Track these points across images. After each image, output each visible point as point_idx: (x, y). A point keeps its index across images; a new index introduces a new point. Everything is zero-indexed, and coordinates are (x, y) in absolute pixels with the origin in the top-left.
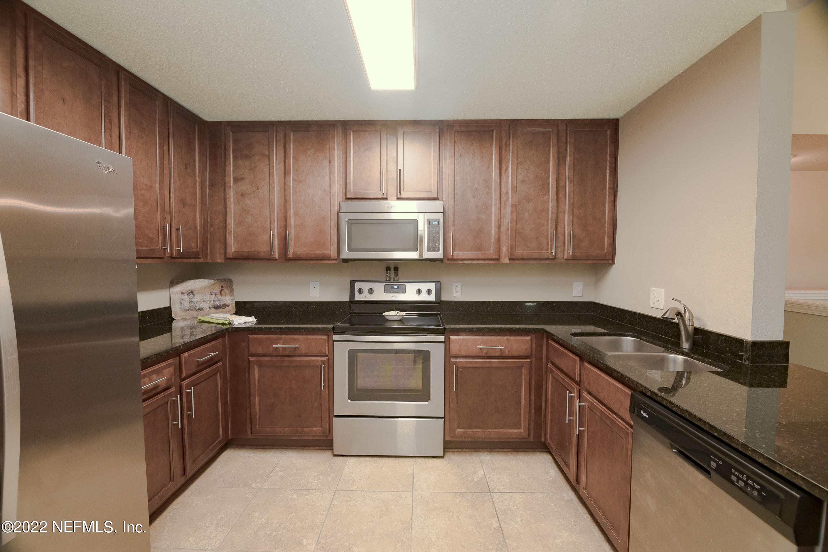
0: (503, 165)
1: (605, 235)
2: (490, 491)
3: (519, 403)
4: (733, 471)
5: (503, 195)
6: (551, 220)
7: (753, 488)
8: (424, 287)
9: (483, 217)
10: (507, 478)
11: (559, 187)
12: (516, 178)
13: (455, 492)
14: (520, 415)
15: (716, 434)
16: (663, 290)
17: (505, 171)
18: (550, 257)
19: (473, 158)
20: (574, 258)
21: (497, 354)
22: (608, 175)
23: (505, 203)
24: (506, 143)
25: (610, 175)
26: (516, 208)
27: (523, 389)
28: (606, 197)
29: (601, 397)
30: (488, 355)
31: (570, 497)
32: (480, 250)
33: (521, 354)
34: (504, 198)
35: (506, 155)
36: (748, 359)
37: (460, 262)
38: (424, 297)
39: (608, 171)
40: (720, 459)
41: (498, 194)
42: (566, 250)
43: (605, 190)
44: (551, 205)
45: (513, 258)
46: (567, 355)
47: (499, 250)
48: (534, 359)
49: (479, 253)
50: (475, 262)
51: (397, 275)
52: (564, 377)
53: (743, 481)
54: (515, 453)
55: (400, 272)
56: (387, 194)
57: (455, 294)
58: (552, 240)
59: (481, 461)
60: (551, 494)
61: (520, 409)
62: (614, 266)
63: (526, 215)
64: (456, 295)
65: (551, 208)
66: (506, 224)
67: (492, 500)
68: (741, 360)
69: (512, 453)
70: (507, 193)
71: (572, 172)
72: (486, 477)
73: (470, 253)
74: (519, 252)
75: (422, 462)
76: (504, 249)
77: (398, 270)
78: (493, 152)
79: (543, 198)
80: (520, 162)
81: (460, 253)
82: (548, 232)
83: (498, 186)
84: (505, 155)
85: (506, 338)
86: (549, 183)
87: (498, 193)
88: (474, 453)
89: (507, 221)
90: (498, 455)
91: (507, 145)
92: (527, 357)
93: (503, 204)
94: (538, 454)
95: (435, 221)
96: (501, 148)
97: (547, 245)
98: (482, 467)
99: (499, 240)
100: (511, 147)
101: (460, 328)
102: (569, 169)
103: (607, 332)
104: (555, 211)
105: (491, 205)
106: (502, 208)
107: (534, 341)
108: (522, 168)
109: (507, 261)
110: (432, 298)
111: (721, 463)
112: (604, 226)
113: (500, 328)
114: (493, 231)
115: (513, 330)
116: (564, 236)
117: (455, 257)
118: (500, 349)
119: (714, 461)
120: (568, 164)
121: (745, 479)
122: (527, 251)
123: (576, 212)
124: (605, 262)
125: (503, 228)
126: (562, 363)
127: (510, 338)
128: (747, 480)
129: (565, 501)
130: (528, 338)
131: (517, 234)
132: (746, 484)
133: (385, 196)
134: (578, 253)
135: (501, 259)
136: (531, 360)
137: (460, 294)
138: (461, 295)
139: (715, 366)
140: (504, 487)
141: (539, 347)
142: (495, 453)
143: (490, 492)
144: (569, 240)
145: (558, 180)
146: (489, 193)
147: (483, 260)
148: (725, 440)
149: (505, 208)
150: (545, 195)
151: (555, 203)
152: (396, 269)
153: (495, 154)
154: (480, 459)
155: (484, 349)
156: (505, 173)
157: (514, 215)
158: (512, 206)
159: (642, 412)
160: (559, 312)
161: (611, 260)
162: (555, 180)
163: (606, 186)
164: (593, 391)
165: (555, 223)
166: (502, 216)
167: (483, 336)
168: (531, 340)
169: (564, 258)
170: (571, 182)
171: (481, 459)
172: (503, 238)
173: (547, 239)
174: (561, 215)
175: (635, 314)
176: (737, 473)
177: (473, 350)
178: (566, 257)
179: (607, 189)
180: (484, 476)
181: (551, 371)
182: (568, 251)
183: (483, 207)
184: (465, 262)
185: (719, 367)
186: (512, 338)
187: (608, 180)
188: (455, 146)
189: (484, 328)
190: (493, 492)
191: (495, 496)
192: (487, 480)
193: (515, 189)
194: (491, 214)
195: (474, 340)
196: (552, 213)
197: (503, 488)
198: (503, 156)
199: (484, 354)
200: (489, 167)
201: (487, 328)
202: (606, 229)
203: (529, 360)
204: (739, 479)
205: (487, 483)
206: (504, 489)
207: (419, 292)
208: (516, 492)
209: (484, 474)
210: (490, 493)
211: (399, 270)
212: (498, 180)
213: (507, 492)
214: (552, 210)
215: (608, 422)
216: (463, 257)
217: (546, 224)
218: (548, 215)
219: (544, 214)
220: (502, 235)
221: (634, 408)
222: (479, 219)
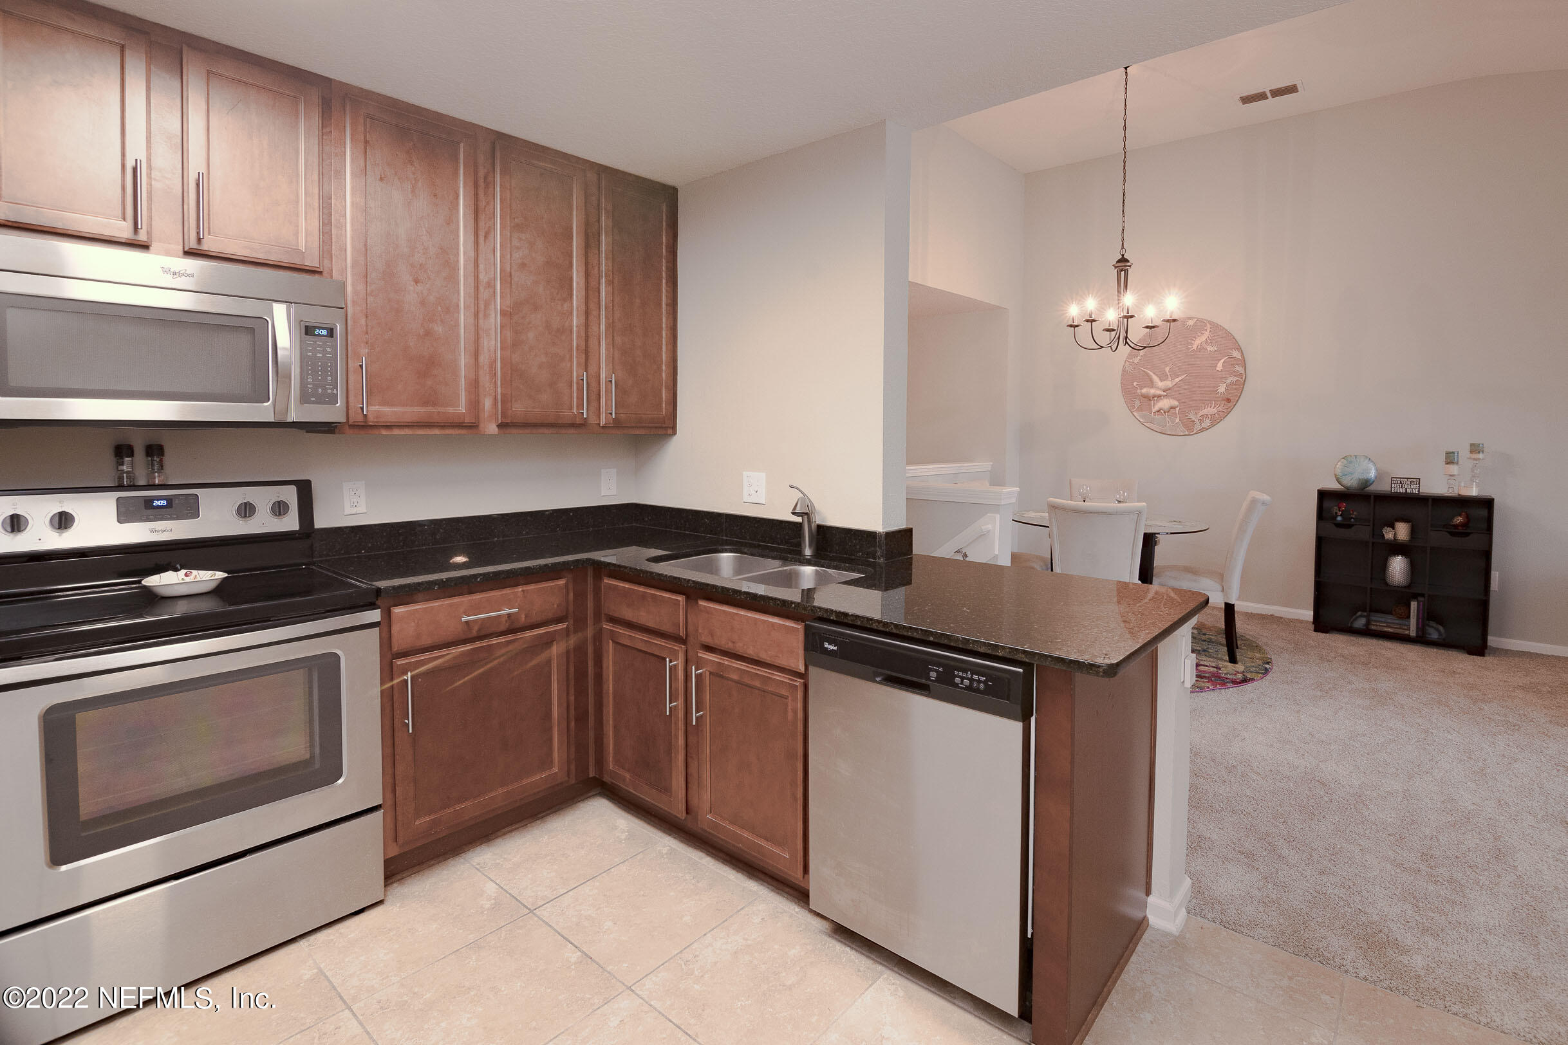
0: (481, 224)
1: (662, 386)
2: (529, 909)
3: (548, 715)
4: (956, 672)
5: (481, 289)
6: (577, 350)
7: (979, 681)
8: (262, 498)
9: (439, 329)
10: (549, 871)
11: (591, 291)
12: (509, 256)
13: (455, 950)
14: (551, 740)
15: (931, 639)
16: (763, 475)
17: (486, 237)
18: (577, 423)
19: (413, 191)
20: (617, 424)
21: (503, 628)
22: (664, 281)
23: (487, 305)
24: (485, 178)
25: (667, 283)
26: (511, 319)
27: (555, 686)
28: (661, 320)
29: (740, 648)
30: (483, 633)
31: (670, 846)
32: (434, 405)
33: (550, 616)
34: (484, 294)
35: (488, 203)
36: (882, 556)
37: (384, 432)
38: (263, 523)
39: (664, 274)
40: (939, 665)
41: (473, 284)
42: (603, 409)
43: (660, 305)
44: (576, 321)
45: (507, 423)
46: (654, 597)
47: (475, 404)
48: (572, 621)
49: (430, 409)
50: (420, 432)
51: (162, 467)
52: (649, 638)
53: (968, 679)
54: (538, 822)
55: (168, 459)
56: (149, 233)
57: (348, 510)
58: (580, 390)
59: (477, 869)
60: (639, 857)
61: (550, 729)
62: (675, 438)
63: (531, 335)
64: (354, 511)
65: (577, 327)
66: (489, 350)
67: (543, 921)
68: (875, 559)
69: (533, 824)
70: (490, 285)
71: (610, 265)
72: (504, 890)
73: (409, 409)
74: (520, 408)
75: (332, 937)
76: (487, 403)
77: (163, 455)
78: (459, 191)
79: (562, 305)
80: (518, 225)
81: (386, 409)
82: (572, 373)
83: (471, 267)
84: (484, 204)
85: (520, 589)
86: (571, 279)
87: (471, 280)
88: (451, 862)
89: (492, 344)
90: (506, 842)
91: (489, 184)
92: (559, 620)
93: (482, 306)
94: (581, 805)
95: (320, 328)
96: (476, 185)
97: (571, 397)
98: (486, 876)
99: (474, 385)
100: (498, 189)
101: (419, 584)
102: (606, 259)
103: (670, 553)
104: (583, 334)
105: (458, 306)
106: (481, 315)
107: (571, 586)
108: (520, 239)
109: (492, 428)
110: (290, 523)
111: (941, 669)
112: (659, 369)
113: (507, 571)
114: (462, 363)
115: (535, 571)
116: (599, 382)
117: (371, 419)
118: (509, 615)
119: (933, 671)
120: (603, 248)
121: (969, 676)
122: (534, 408)
123: (618, 340)
124: (662, 432)
125: (484, 359)
126: (644, 617)
127: (528, 588)
128: (972, 676)
129: (665, 856)
130: (562, 582)
131: (513, 373)
132: (971, 680)
133: (142, 237)
134: (622, 415)
135: (482, 425)
136: (568, 625)
137: (362, 508)
138: (365, 511)
139: (853, 571)
140: (554, 888)
141: (580, 596)
142: (499, 841)
143: (531, 911)
144: (608, 391)
145: (587, 275)
146: (452, 278)
147: (440, 426)
148: (942, 642)
149: (486, 316)
150: (565, 300)
151: (583, 318)
152: (155, 451)
153: (464, 196)
154: (473, 865)
155: (474, 621)
156: (485, 240)
157: (508, 334)
158: (504, 313)
159: (826, 645)
160: (580, 528)
161: (670, 428)
162: (582, 274)
163: (661, 300)
164: (722, 642)
165: (584, 356)
166: (481, 332)
167: (470, 592)
168: (567, 585)
169: (599, 424)
170: (610, 283)
171: (475, 864)
172: (485, 379)
173: (571, 386)
174: (593, 342)
175: (720, 515)
176: (960, 674)
177: (451, 629)
178: (603, 422)
179: (664, 306)
180: (500, 890)
181: (613, 636)
182: (608, 409)
183: (440, 308)
184: (396, 432)
185: (859, 572)
186: (532, 587)
187: (664, 290)
188: (365, 152)
189: (475, 576)
190: (536, 909)
191: (544, 913)
192: (510, 894)
193: (507, 278)
194: (457, 325)
195: (451, 605)
196: (578, 337)
197: (552, 892)
198: (482, 204)
199: (474, 633)
200: (451, 220)
201: (480, 574)
202: (664, 375)
203: (564, 625)
204: (963, 678)
205: (514, 900)
206: (555, 892)
207: (246, 510)
208: (579, 885)
209: (497, 887)
210: (533, 911)
211: (166, 450)
212: (472, 254)
213: (562, 895)
214: (578, 332)
215: (757, 684)
216: (392, 419)
217: (568, 356)
218: (572, 340)
219: (563, 338)
220: (481, 372)
221: (813, 645)
222: (428, 333)
